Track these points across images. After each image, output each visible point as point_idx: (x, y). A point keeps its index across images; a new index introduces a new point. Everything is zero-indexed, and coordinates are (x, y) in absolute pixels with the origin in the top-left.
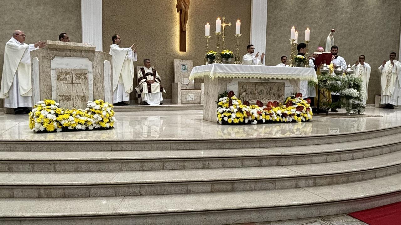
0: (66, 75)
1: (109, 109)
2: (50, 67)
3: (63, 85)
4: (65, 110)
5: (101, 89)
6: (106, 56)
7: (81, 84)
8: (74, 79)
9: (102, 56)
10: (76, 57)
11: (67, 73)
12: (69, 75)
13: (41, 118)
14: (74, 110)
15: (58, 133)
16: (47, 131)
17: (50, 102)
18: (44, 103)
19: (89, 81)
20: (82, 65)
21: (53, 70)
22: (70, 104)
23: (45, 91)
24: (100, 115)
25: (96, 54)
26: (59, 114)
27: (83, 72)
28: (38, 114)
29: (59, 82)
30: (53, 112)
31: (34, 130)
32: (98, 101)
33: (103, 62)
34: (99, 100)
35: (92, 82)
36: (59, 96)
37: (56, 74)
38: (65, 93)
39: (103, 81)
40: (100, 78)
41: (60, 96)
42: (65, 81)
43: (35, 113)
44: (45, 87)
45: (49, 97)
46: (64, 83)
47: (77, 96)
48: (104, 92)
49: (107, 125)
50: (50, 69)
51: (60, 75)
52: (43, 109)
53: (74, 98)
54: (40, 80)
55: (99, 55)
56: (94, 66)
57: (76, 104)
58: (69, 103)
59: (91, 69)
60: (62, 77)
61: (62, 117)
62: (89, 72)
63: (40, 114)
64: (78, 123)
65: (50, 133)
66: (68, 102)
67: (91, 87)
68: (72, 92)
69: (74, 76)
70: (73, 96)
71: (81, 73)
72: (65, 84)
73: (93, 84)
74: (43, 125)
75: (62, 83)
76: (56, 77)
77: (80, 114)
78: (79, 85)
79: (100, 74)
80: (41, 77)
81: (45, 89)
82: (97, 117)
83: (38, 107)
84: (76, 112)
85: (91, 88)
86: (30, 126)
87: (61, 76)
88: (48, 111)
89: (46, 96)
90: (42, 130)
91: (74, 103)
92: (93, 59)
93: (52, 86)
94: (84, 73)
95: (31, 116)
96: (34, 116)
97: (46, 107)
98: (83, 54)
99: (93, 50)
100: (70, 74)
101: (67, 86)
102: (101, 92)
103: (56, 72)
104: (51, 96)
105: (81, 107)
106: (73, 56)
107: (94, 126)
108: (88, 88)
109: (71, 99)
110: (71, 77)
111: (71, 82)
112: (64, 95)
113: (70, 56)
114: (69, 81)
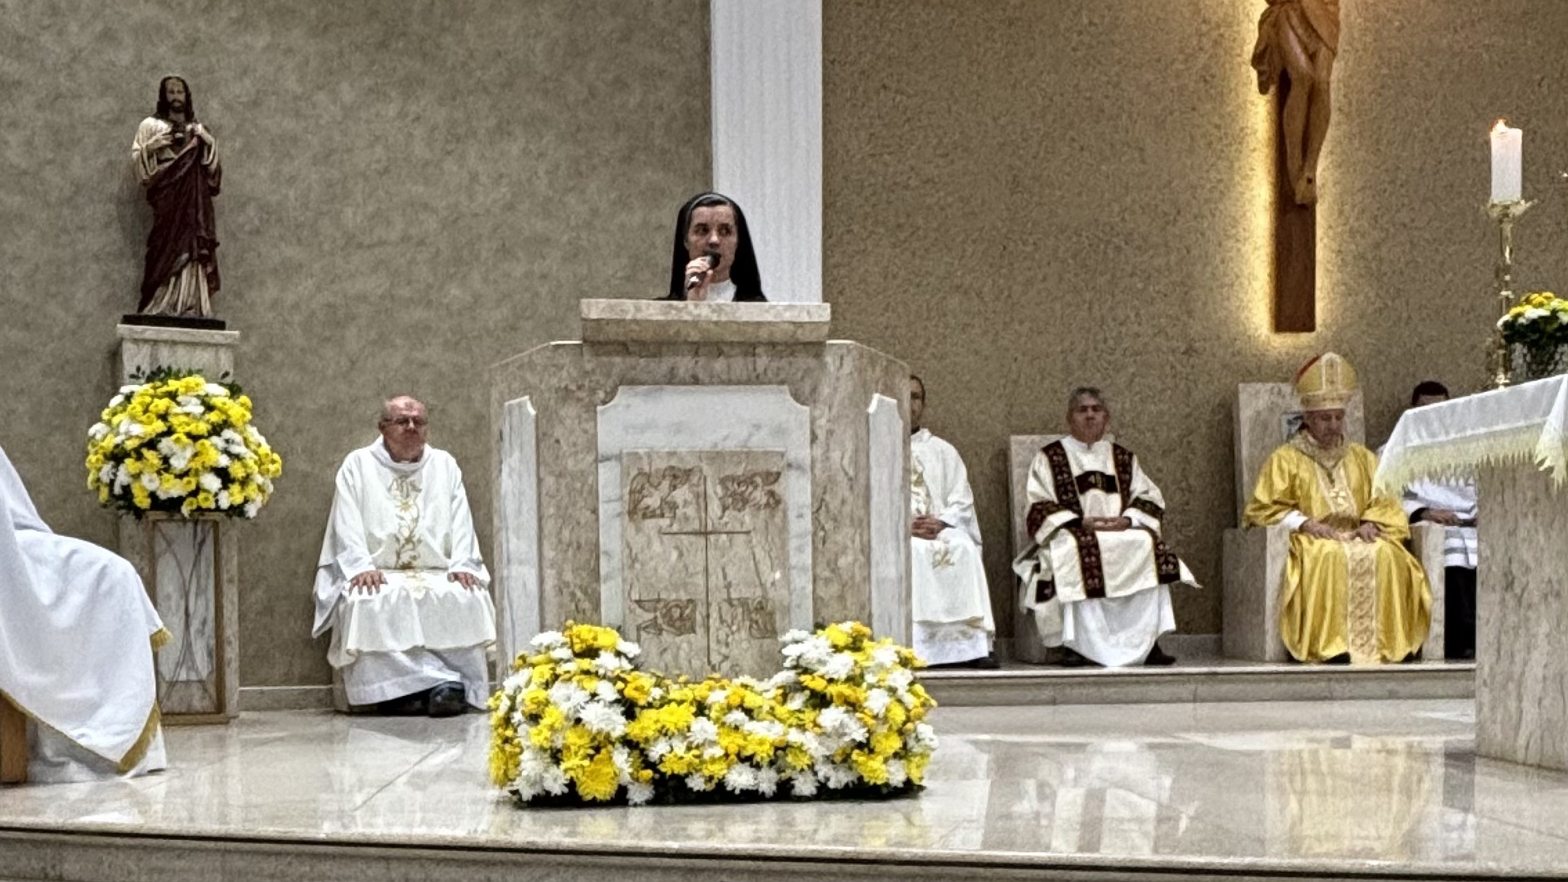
0: (675, 488)
1: (901, 678)
2: (592, 444)
3: (657, 547)
4: (668, 682)
5: (856, 560)
6: (878, 369)
7: (748, 533)
8: (715, 508)
9: (861, 371)
10: (723, 382)
11: (678, 476)
12: (686, 486)
13: (552, 728)
14: (717, 681)
15: (631, 809)
16: (580, 797)
17: (592, 635)
18: (563, 645)
19: (792, 515)
20: (758, 427)
21: (606, 463)
22: (691, 650)
23: (568, 576)
24: (855, 711)
25: (829, 359)
26: (642, 702)
27: (762, 466)
28: (539, 703)
29: (638, 530)
30: (608, 692)
31: (515, 792)
32: (840, 632)
33: (867, 405)
34: (848, 626)
35: (807, 524)
36: (635, 606)
37: (622, 486)
38: (666, 589)
39: (862, 513)
40: (850, 499)
41: (639, 602)
42: (665, 522)
43: (519, 699)
44: (565, 560)
45: (584, 611)
46: (661, 533)
47: (729, 601)
48: (867, 579)
49: (892, 769)
50: (590, 458)
51: (643, 488)
52: (556, 677)
53: (714, 615)
54: (540, 519)
55: (847, 368)
56: (818, 432)
57: (724, 650)
58: (685, 645)
59: (800, 451)
60: (653, 501)
61: (657, 721)
62: (790, 465)
63: (547, 703)
64: (738, 755)
65: (594, 812)
66: (678, 639)
67: (800, 549)
68: (700, 580)
69: (715, 491)
70: (708, 605)
71: (755, 475)
72: (666, 538)
73: (815, 534)
74: (563, 766)
75: (653, 533)
76: (621, 498)
77: (747, 705)
78: (740, 539)
79: (851, 473)
80: (545, 500)
81: (568, 568)
82: (837, 724)
83: (533, 665)
84: (724, 693)
85: (801, 556)
86: (495, 770)
87: (651, 495)
88: (583, 689)
89: (573, 606)
90: (557, 788)
91: (713, 645)
92: (814, 390)
93: (602, 548)
94: (769, 474)
95: (501, 713)
96: (517, 717)
97: (573, 666)
98: (762, 362)
99: (813, 338)
100: (695, 480)
101: (677, 548)
102: (852, 578)
103: (625, 473)
104: (597, 607)
105: (746, 668)
106: (712, 377)
107: (821, 776)
108: (787, 559)
109: (699, 618)
110: (697, 496)
111: (696, 525)
112: (659, 600)
113: (696, 381)
114: (687, 518)
